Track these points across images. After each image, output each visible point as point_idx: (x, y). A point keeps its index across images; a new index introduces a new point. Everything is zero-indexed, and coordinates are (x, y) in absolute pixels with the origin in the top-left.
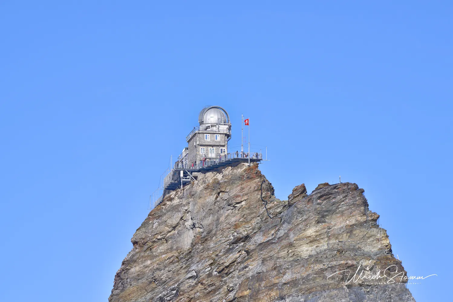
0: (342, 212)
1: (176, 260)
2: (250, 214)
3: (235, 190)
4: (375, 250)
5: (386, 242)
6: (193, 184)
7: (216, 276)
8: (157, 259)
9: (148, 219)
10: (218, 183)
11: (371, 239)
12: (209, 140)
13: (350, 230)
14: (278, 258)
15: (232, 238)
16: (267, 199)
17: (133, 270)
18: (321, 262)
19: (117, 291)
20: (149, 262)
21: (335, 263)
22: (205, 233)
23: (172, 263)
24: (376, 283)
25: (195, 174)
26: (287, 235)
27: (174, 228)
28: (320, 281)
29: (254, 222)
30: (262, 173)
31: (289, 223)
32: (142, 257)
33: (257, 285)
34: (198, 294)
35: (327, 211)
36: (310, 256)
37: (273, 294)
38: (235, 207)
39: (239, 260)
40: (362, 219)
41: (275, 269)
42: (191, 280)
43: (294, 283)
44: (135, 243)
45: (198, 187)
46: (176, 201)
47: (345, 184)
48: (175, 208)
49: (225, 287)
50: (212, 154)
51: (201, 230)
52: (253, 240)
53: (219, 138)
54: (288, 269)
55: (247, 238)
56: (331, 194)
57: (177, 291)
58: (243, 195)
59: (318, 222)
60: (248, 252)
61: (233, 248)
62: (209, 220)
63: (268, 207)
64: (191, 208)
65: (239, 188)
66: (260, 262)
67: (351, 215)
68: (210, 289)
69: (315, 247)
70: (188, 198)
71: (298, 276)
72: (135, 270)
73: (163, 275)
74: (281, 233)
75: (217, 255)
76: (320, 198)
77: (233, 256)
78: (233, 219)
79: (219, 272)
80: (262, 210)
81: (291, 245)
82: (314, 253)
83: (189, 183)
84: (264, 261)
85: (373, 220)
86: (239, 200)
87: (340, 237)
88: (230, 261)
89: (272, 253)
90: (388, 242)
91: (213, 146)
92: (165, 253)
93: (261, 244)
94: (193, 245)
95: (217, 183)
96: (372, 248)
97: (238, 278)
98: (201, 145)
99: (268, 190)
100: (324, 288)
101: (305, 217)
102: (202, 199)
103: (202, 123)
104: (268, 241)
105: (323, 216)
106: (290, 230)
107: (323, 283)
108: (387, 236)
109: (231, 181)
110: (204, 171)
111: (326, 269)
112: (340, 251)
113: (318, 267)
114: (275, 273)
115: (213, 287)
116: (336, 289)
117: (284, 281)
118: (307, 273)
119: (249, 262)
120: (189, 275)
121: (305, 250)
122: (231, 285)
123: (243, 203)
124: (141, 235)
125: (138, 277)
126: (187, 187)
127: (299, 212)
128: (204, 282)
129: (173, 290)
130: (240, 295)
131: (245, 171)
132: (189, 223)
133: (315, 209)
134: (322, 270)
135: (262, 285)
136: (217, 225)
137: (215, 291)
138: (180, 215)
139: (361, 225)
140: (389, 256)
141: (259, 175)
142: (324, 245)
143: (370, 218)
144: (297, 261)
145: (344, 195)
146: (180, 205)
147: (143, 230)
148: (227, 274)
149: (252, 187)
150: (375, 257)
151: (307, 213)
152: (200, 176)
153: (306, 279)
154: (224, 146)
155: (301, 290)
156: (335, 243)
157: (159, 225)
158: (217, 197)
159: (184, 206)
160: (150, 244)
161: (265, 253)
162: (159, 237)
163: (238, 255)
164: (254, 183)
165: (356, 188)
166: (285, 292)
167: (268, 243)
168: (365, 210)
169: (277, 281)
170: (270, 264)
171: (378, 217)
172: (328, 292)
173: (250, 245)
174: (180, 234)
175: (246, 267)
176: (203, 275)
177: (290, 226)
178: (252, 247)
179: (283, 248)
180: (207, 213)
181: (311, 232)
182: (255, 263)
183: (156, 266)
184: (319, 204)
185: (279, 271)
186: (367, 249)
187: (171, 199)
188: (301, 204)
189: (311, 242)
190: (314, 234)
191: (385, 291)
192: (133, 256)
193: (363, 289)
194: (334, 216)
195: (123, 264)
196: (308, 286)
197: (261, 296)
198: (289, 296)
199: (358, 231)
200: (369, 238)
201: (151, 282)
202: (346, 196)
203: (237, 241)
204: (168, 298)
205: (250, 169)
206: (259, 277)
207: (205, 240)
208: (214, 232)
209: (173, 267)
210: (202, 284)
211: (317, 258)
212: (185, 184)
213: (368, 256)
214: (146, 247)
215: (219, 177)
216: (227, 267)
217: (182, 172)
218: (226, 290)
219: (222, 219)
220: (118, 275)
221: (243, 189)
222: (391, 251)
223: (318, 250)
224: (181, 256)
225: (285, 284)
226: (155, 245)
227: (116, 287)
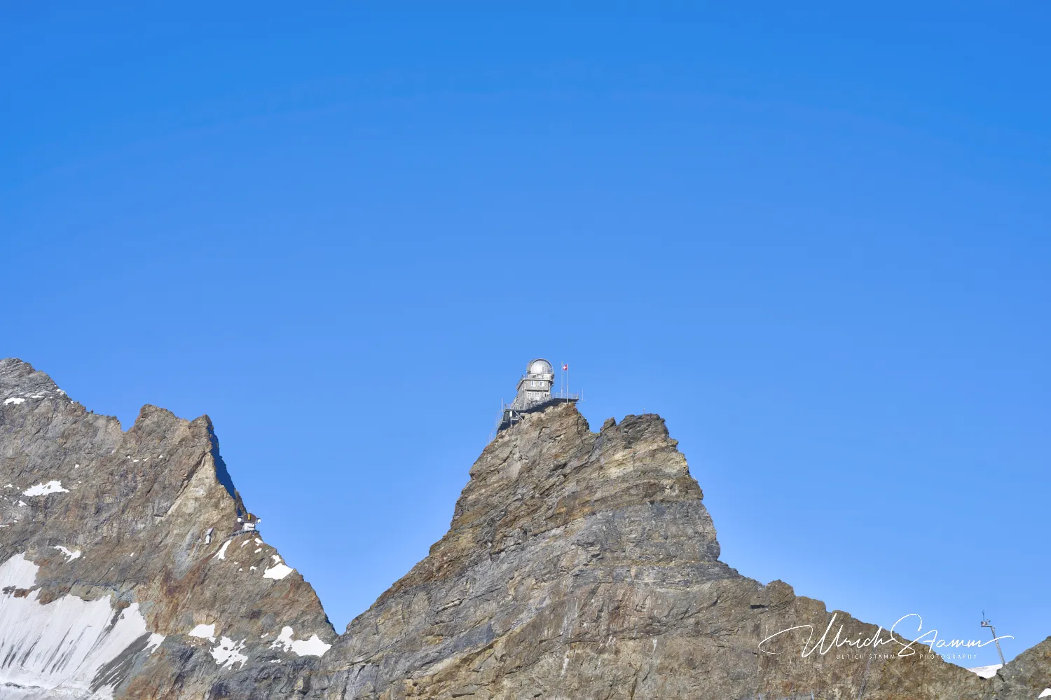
0: (646, 439)
1: (506, 487)
2: (568, 445)
3: (556, 426)
4: (674, 471)
5: (684, 464)
6: (521, 423)
7: (538, 498)
8: (490, 487)
9: (483, 454)
10: (542, 420)
11: (671, 462)
12: (534, 386)
13: (653, 454)
14: (590, 479)
15: (552, 466)
16: (583, 432)
17: (470, 498)
18: (627, 481)
19: (457, 517)
20: (483, 490)
21: (639, 482)
22: (530, 464)
23: (502, 490)
24: (675, 499)
25: (522, 414)
26: (598, 460)
27: (505, 461)
28: (626, 498)
29: (571, 452)
30: (579, 411)
31: (600, 449)
32: (478, 486)
33: (572, 503)
34: (523, 513)
35: (632, 439)
36: (618, 477)
37: (586, 510)
38: (555, 440)
39: (557, 483)
40: (664, 445)
41: (587, 488)
42: (517, 502)
43: (603, 500)
44: (472, 475)
45: (525, 425)
46: (507, 438)
47: (648, 415)
48: (506, 444)
49: (545, 506)
50: (538, 397)
51: (527, 461)
52: (569, 465)
53: (543, 384)
54: (599, 488)
55: (565, 465)
56: (637, 423)
57: (506, 512)
58: (563, 429)
59: (625, 448)
60: (565, 476)
61: (553, 474)
62: (535, 451)
63: (583, 438)
64: (518, 443)
65: (559, 423)
66: (575, 483)
67: (653, 441)
68: (532, 509)
69: (622, 469)
70: (517, 435)
71: (607, 494)
72: (472, 497)
73: (495, 500)
74: (593, 458)
75: (539, 481)
76: (626, 426)
77: (552, 480)
78: (554, 451)
79: (541, 494)
80: (578, 442)
81: (601, 468)
82: (621, 474)
83: (518, 422)
84: (578, 482)
85: (672, 446)
86: (558, 433)
87: (644, 460)
88: (550, 484)
89: (585, 475)
90: (686, 464)
91: (538, 391)
92: (497, 482)
93: (575, 468)
94: (520, 473)
95: (540, 420)
96: (672, 469)
97: (557, 497)
98: (528, 390)
99: (583, 425)
100: (630, 504)
101: (613, 444)
102: (528, 435)
103: (529, 373)
104: (582, 465)
105: (630, 443)
106: (601, 455)
107: (628, 499)
108: (685, 460)
109: (551, 419)
110: (530, 411)
111: (632, 488)
112: (644, 473)
113: (625, 485)
114: (587, 492)
115: (536, 507)
116: (640, 504)
117: (595, 499)
118: (615, 491)
119: (566, 484)
120: (515, 498)
121: (614, 472)
122: (550, 504)
123: (562, 436)
124: (477, 467)
125: (476, 502)
126: (516, 426)
127: (609, 440)
128: (528, 503)
129: (502, 511)
130: (558, 512)
131: (564, 409)
132: (517, 456)
133: (623, 436)
134: (629, 488)
135: (577, 503)
136: (540, 456)
137: (536, 510)
138: (510, 449)
139: (662, 449)
140: (687, 476)
141: (576, 412)
142: (630, 468)
143: (670, 444)
144: (607, 481)
145: (647, 424)
146: (509, 441)
147: (479, 463)
148: (547, 496)
149: (570, 423)
150: (674, 478)
151: (615, 440)
152: (527, 416)
153: (614, 497)
154: (547, 391)
155: (610, 506)
156: (639, 466)
157: (492, 459)
158: (540, 433)
159: (513, 441)
160: (485, 475)
161: (579, 476)
162: (492, 469)
163: (557, 479)
164: (571, 419)
165: (658, 418)
166: (596, 508)
167: (582, 466)
168: (666, 436)
169: (588, 499)
170: (584, 484)
171: (677, 443)
172: (633, 507)
173: (567, 470)
174: (509, 466)
175: (563, 488)
176: (527, 497)
177: (601, 452)
178: (569, 471)
179: (594, 471)
180: (532, 447)
181: (619, 456)
182: (571, 485)
183: (489, 493)
184: (625, 432)
185: (591, 490)
186: (667, 471)
187: (502, 437)
188: (611, 434)
189: (619, 465)
190: (621, 458)
191: (683, 506)
192: (471, 485)
193: (664, 505)
194: (639, 443)
195: (462, 493)
196: (616, 502)
197: (575, 512)
198: (599, 512)
199: (659, 455)
200: (669, 461)
201: (484, 507)
202: (649, 425)
203: (557, 468)
204: (498, 519)
205: (568, 407)
206: (574, 495)
207: (530, 470)
208: (537, 462)
209: (503, 494)
210: (526, 505)
211: (624, 479)
212: (514, 423)
213: (669, 476)
214: (481, 478)
215: (543, 415)
216: (547, 490)
217: (511, 413)
218: (546, 509)
219: (544, 450)
220: (458, 503)
221: (562, 424)
222: (688, 472)
223: (625, 473)
224: (510, 484)
225: (596, 501)
226: (489, 475)
227: (456, 513)
